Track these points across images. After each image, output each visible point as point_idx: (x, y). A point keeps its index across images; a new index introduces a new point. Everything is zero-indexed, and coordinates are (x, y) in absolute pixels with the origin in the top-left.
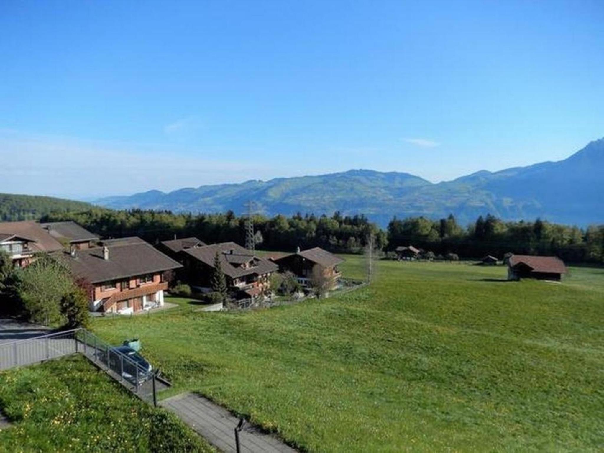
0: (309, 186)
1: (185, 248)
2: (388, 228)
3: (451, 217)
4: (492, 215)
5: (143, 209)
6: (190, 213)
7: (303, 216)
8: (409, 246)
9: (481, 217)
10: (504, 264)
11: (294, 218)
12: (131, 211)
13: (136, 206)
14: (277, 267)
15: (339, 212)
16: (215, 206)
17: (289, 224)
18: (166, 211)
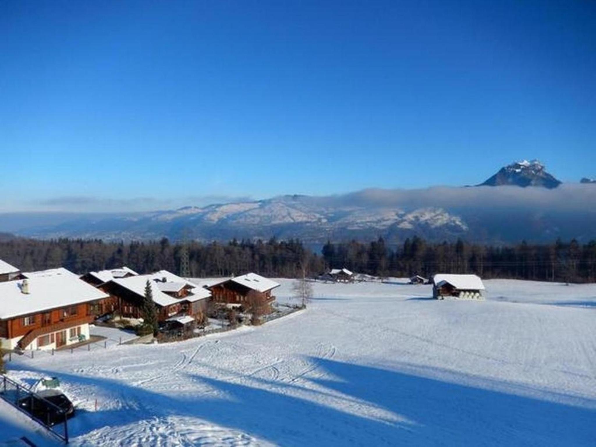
0: (246, 211)
1: (115, 277)
2: (322, 251)
3: (381, 240)
4: (418, 236)
5: (70, 239)
6: (122, 241)
7: (239, 242)
8: (343, 268)
9: (408, 239)
10: (429, 283)
11: (230, 244)
12: (57, 241)
13: (63, 235)
14: (210, 293)
15: (274, 237)
16: (149, 234)
17: (225, 250)
18: (96, 240)
